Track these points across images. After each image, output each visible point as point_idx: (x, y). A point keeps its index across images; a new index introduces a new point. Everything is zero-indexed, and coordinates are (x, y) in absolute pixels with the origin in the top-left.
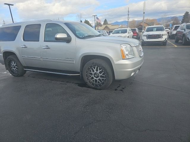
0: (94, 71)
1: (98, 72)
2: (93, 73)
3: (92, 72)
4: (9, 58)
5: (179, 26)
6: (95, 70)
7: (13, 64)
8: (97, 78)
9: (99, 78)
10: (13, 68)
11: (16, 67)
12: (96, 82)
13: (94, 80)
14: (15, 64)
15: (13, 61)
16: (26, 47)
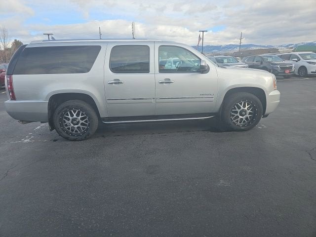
0: (239, 108)
1: (246, 108)
2: (239, 111)
3: (237, 110)
4: (67, 107)
6: (242, 107)
7: (75, 116)
8: (243, 116)
9: (247, 115)
10: (72, 125)
11: (83, 122)
12: (240, 122)
13: (239, 119)
14: (80, 117)
15: (75, 112)
16: (121, 83)
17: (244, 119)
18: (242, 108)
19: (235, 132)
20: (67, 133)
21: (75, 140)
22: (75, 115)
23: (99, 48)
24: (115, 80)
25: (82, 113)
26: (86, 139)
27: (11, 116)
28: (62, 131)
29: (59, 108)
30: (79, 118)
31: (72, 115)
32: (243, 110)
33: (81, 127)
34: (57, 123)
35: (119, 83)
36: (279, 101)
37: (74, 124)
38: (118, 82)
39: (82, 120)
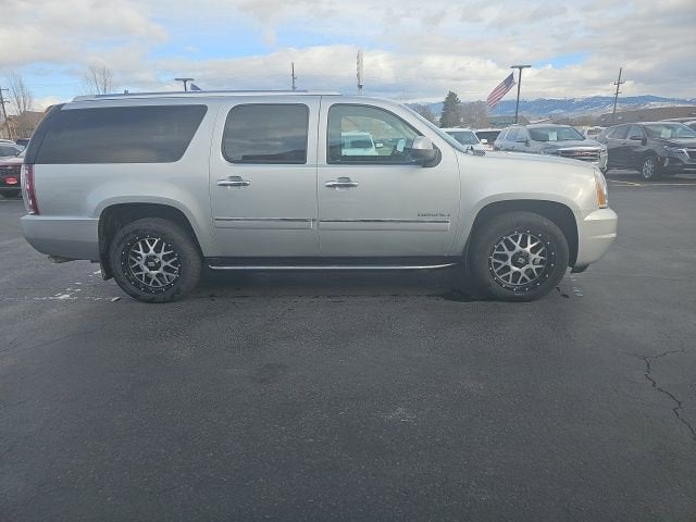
0: (511, 248)
1: (528, 249)
2: (511, 254)
3: (506, 251)
4: (135, 232)
5: (499, 132)
6: (517, 245)
7: (152, 252)
8: (520, 266)
9: (530, 266)
10: (146, 269)
11: (168, 264)
12: (515, 281)
13: (511, 273)
14: (163, 253)
15: (152, 243)
16: (245, 184)
17: (523, 275)
18: (518, 248)
19: (500, 304)
20: (137, 285)
21: (150, 301)
22: (152, 248)
23: (202, 110)
24: (232, 178)
25: (166, 246)
26: (172, 300)
27: (34, 246)
28: (126, 281)
29: (120, 234)
30: (161, 255)
31: (146, 250)
32: (521, 252)
33: (165, 274)
34: (117, 265)
35: (239, 185)
36: (614, 235)
37: (151, 269)
38: (238, 183)
39: (166, 261)
